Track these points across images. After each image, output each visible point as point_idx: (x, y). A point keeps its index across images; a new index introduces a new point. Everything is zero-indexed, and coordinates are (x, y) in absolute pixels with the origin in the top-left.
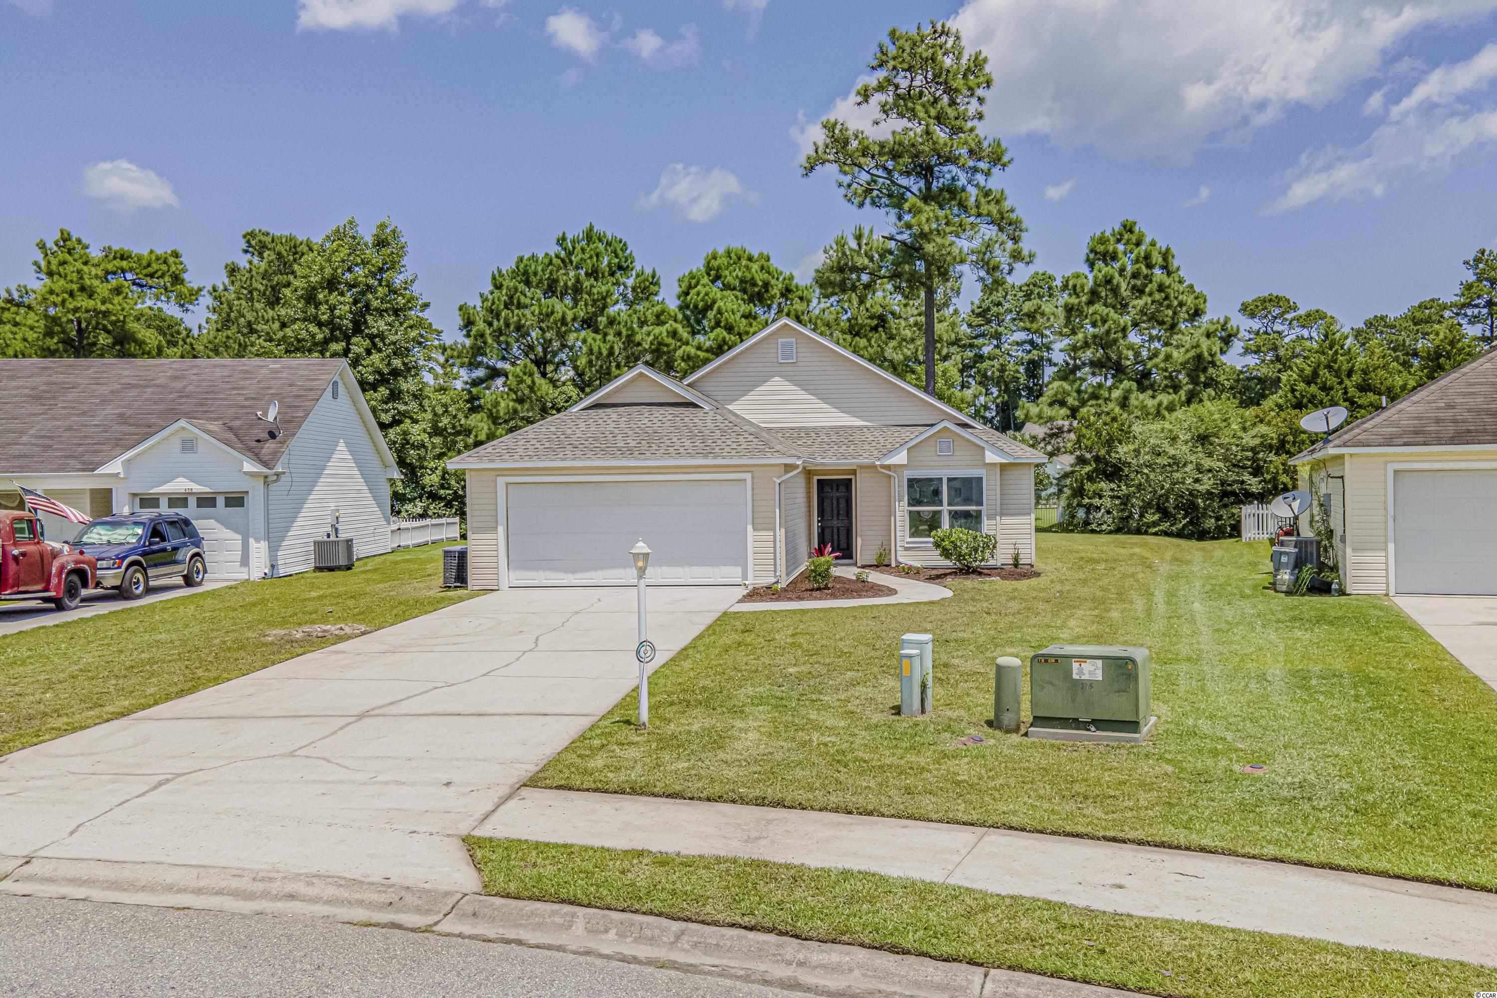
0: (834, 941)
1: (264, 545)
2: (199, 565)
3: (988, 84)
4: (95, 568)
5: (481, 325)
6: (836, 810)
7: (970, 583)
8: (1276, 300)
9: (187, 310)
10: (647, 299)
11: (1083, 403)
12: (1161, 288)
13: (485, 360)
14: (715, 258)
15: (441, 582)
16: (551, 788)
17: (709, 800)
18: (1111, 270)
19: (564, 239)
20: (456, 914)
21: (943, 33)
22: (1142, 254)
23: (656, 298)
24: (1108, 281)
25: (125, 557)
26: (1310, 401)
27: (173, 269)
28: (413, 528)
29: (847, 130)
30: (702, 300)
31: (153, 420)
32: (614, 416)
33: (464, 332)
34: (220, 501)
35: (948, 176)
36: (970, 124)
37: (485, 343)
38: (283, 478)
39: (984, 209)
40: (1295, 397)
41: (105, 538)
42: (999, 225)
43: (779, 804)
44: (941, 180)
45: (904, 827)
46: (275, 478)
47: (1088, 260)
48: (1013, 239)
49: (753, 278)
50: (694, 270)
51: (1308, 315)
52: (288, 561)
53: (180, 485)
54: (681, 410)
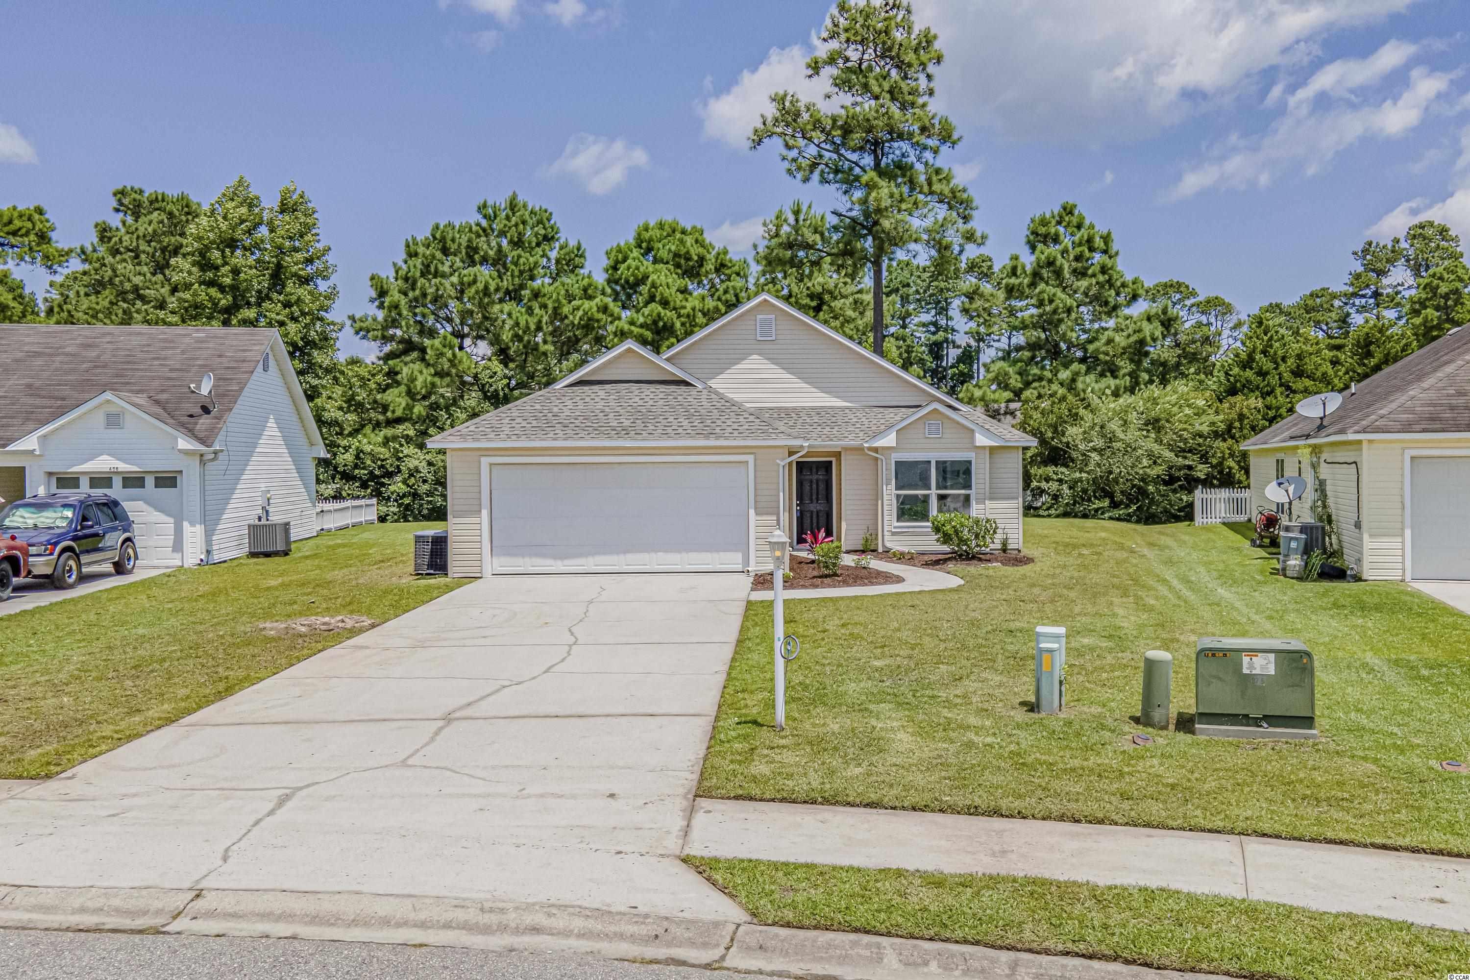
0: (1193, 970)
1: (199, 529)
2: (130, 551)
3: (939, 60)
4: (27, 554)
5: (395, 296)
6: (1062, 818)
7: (973, 569)
8: (1178, 286)
9: (55, 272)
10: (572, 271)
11: (1027, 384)
12: (1104, 270)
13: (399, 333)
14: (646, 229)
15: (411, 569)
16: (729, 798)
17: (914, 809)
18: (1053, 250)
19: (485, 206)
20: (739, 947)
21: (894, 6)
22: (1086, 238)
23: (582, 271)
24: (1050, 263)
25: (55, 544)
26: (1244, 386)
27: (39, 226)
28: (336, 510)
29: (797, 101)
30: (633, 275)
31: (66, 391)
32: (602, 394)
33: (377, 303)
34: (150, 481)
35: (898, 152)
36: (920, 101)
37: (400, 314)
38: (221, 456)
39: (936, 187)
40: (1228, 380)
41: (30, 522)
42: (949, 203)
43: (996, 813)
44: (891, 156)
45: (1149, 836)
46: (213, 456)
47: (1029, 242)
48: (965, 218)
49: (688, 252)
50: (622, 244)
51: (1208, 302)
52: (222, 546)
53: (103, 464)
54: (673, 388)
